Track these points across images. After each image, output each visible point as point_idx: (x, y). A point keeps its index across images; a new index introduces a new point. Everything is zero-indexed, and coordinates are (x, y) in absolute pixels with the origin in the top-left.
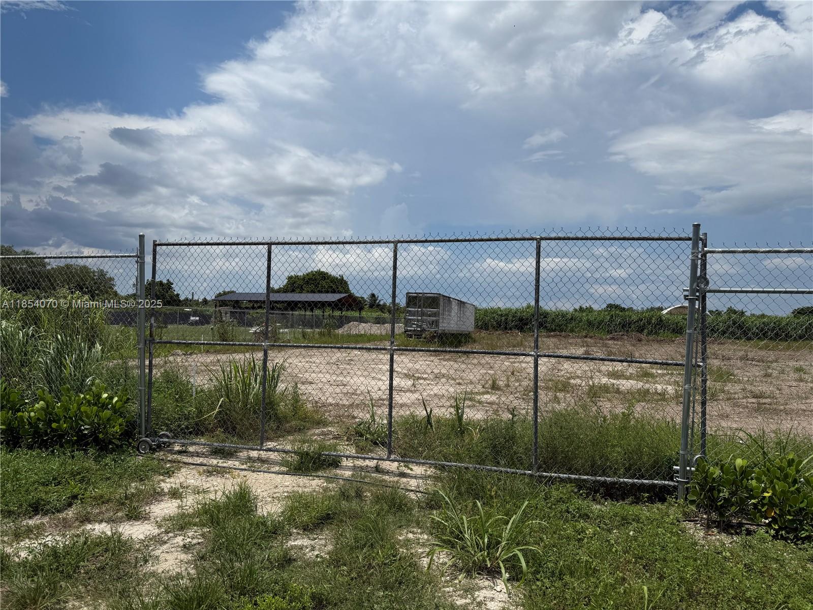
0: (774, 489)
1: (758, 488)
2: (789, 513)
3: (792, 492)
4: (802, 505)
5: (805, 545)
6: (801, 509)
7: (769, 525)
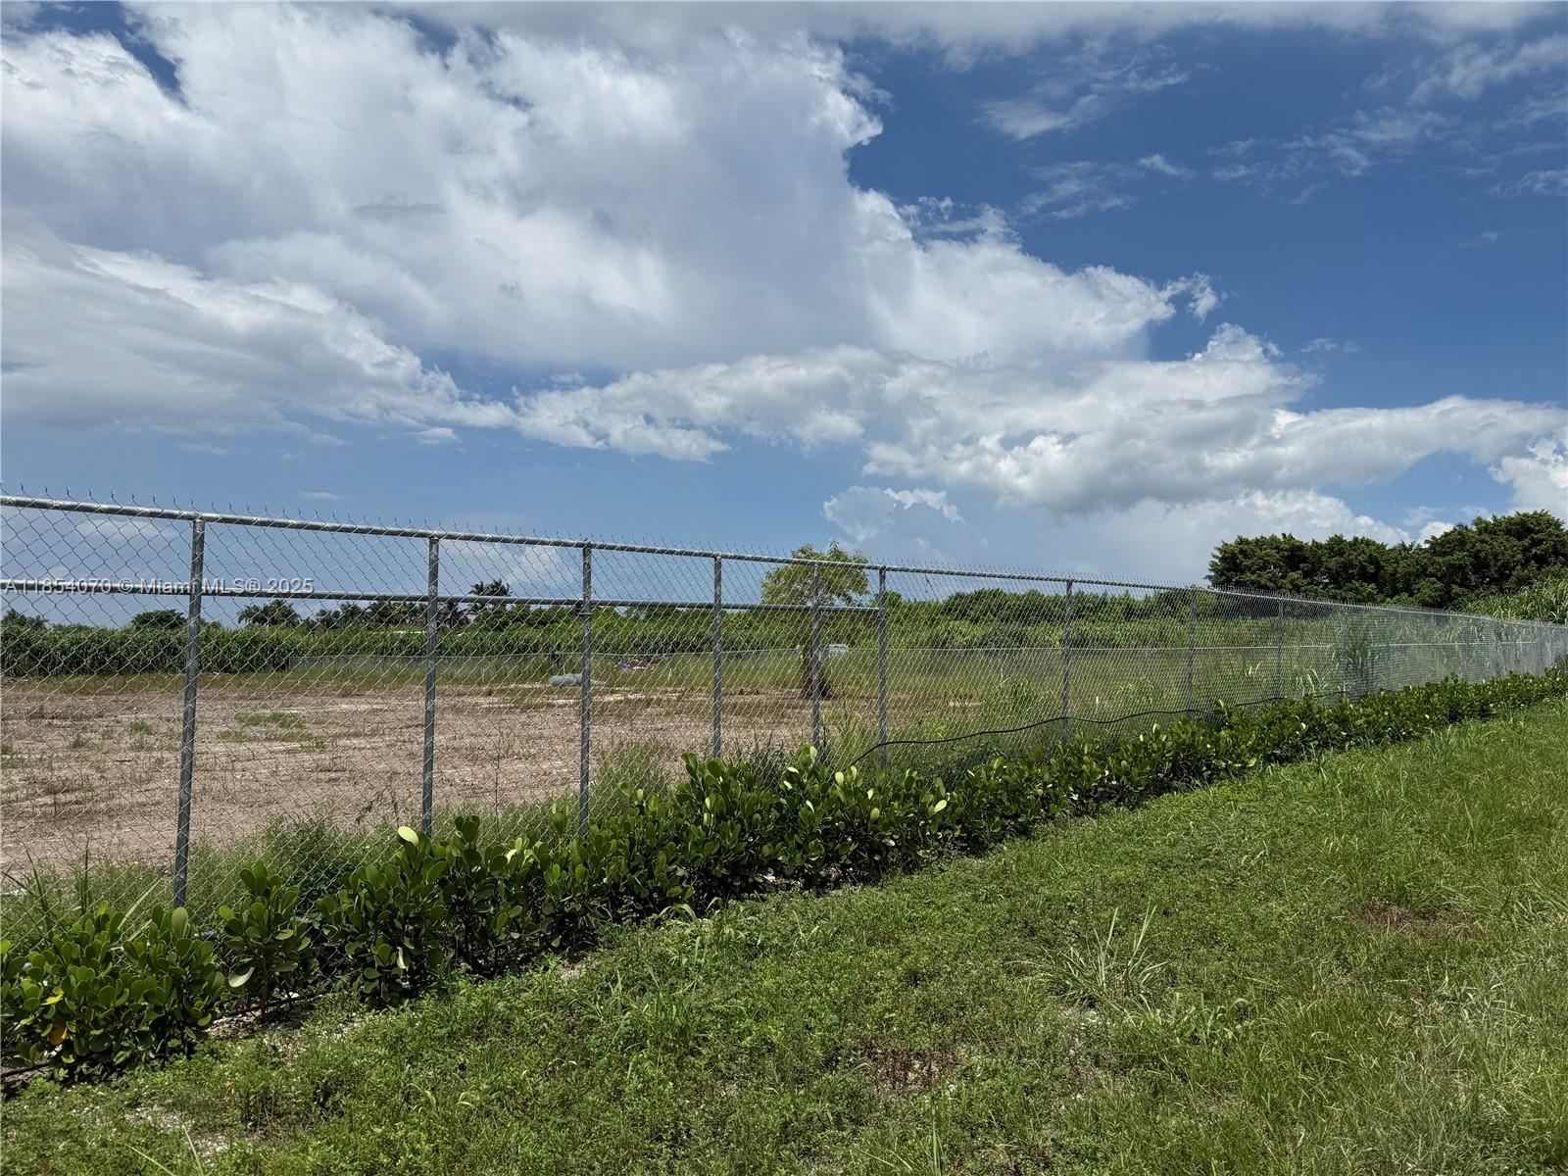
0: (67, 986)
1: (33, 992)
2: (96, 1025)
3: (101, 983)
4: (119, 1002)
5: (124, 1077)
6: (118, 1010)
7: (56, 1062)
